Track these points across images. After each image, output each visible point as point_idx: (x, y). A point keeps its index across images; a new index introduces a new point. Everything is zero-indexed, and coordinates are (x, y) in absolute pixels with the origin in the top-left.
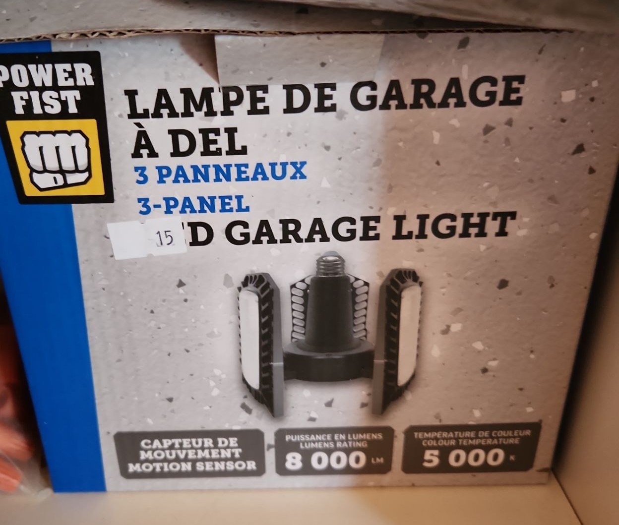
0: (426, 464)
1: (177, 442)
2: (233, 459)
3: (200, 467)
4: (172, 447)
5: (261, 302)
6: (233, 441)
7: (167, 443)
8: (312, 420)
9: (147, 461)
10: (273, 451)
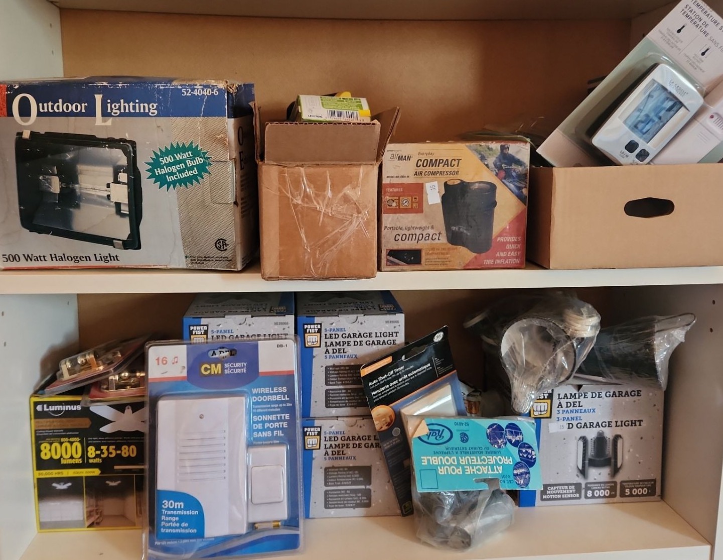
0: (626, 494)
1: (558, 487)
2: (573, 493)
3: (563, 496)
4: (556, 489)
5: (584, 444)
6: (573, 487)
7: (555, 488)
8: (595, 479)
9: (549, 494)
10: (584, 490)
